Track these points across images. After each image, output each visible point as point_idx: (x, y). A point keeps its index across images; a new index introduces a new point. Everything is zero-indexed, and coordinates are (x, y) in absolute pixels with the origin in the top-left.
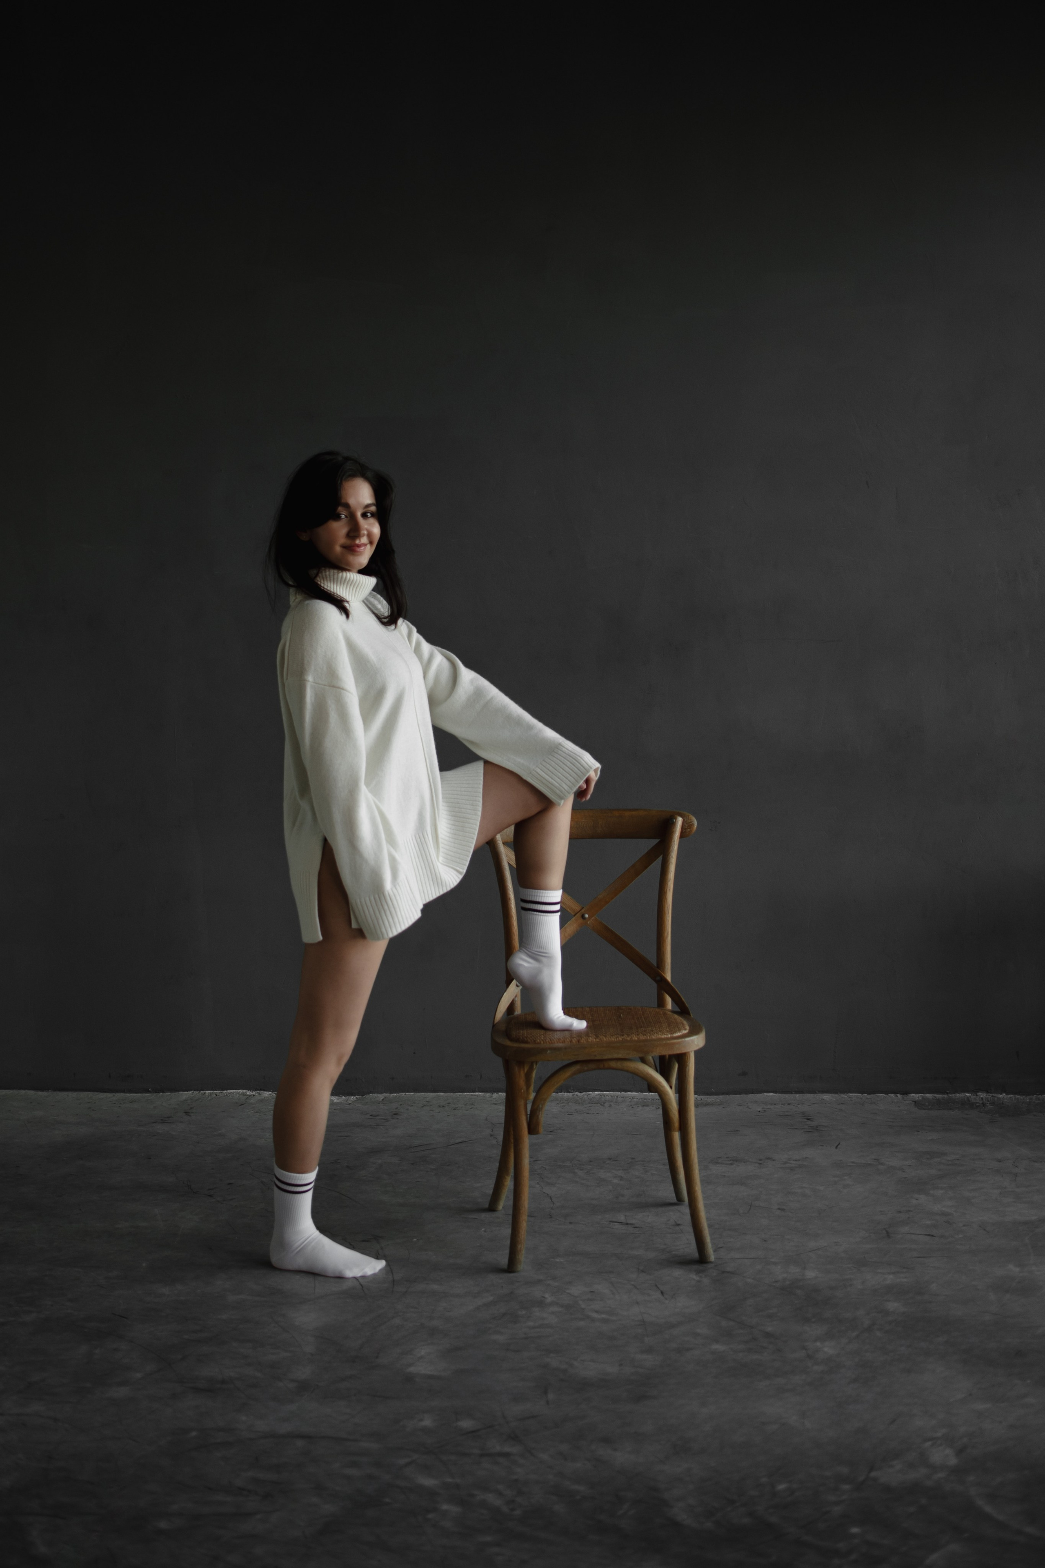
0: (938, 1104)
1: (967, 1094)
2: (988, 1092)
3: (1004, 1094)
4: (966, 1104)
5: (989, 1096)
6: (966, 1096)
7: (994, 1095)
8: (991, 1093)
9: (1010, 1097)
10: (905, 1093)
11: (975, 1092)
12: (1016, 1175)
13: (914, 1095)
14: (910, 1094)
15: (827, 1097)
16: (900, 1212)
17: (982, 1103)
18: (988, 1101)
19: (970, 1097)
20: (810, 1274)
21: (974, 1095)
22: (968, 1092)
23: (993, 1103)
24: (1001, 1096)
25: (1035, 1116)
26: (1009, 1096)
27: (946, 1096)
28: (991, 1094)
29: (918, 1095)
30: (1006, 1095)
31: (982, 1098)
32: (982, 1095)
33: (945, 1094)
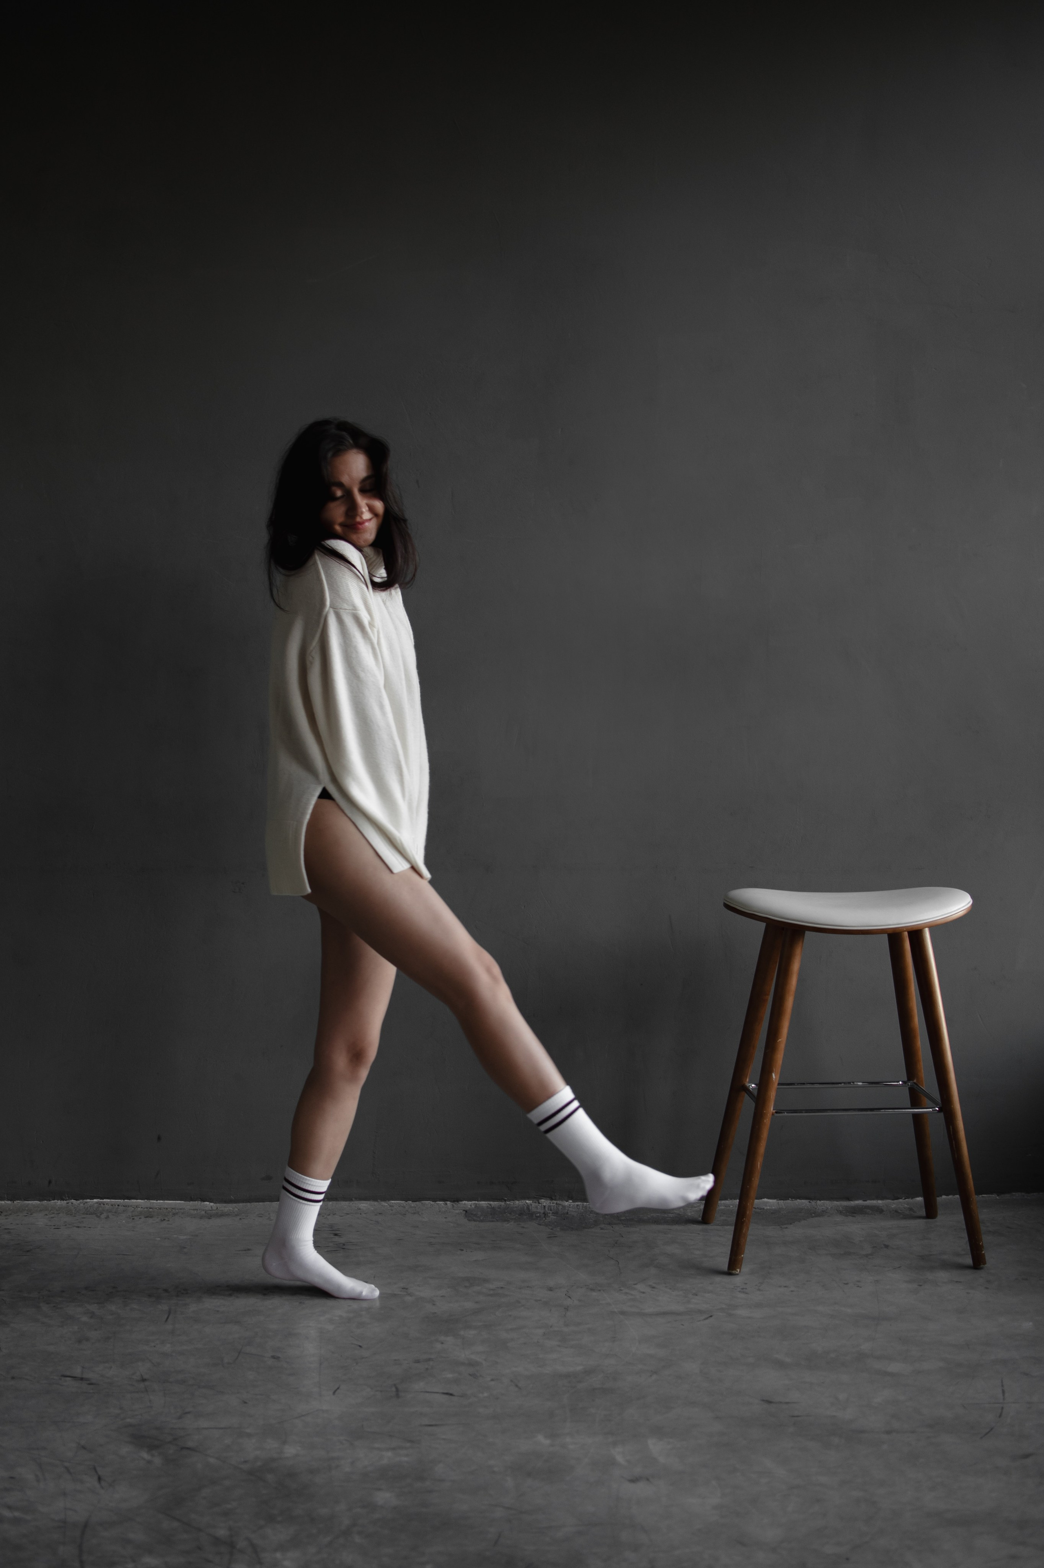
0: (494, 1215)
1: (527, 1201)
2: (552, 1199)
3: (571, 1201)
4: (526, 1215)
5: (553, 1203)
6: (527, 1203)
7: (558, 1202)
8: (555, 1200)
9: (577, 1205)
10: (457, 1200)
11: (537, 1198)
12: (567, 1309)
13: (466, 1202)
14: (461, 1201)
15: (364, 1205)
16: (418, 1361)
17: (544, 1213)
18: (551, 1210)
19: (531, 1205)
20: (290, 1451)
21: (535, 1203)
22: (529, 1199)
23: (556, 1213)
24: (566, 1204)
25: (602, 1229)
26: (577, 1203)
27: (503, 1203)
28: (555, 1202)
29: (470, 1202)
30: (573, 1202)
31: (544, 1206)
32: (545, 1202)
33: (502, 1201)
